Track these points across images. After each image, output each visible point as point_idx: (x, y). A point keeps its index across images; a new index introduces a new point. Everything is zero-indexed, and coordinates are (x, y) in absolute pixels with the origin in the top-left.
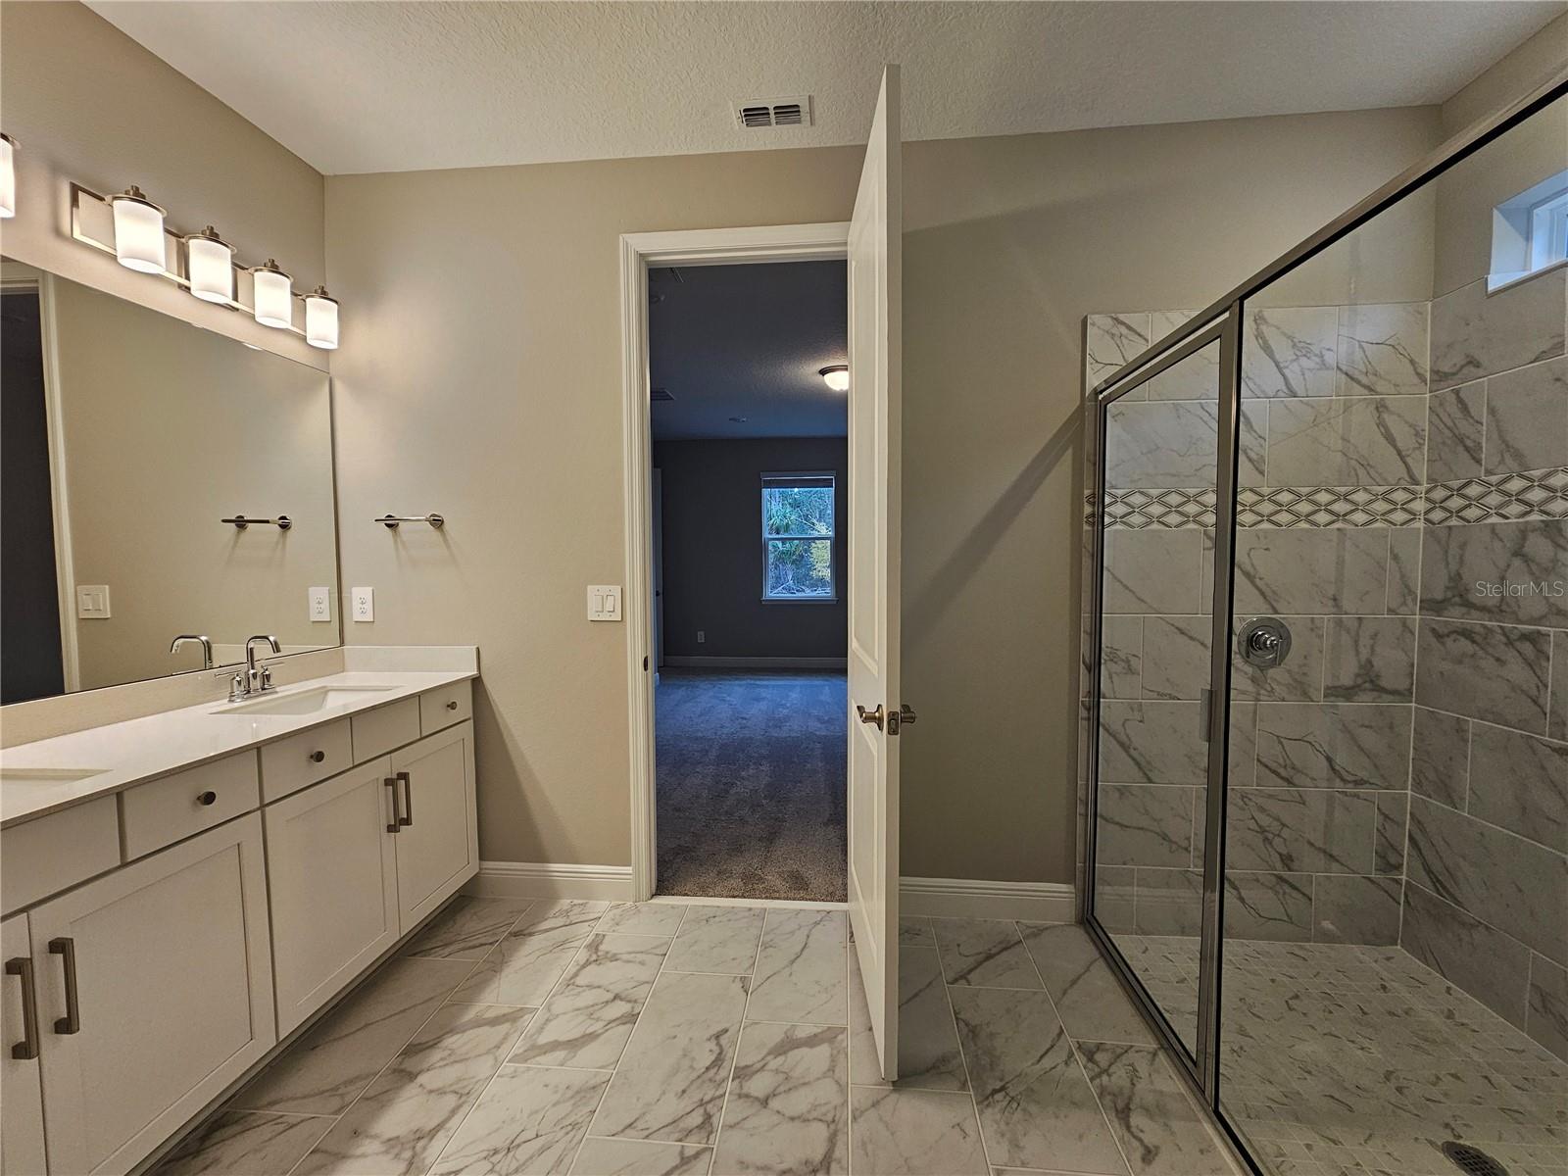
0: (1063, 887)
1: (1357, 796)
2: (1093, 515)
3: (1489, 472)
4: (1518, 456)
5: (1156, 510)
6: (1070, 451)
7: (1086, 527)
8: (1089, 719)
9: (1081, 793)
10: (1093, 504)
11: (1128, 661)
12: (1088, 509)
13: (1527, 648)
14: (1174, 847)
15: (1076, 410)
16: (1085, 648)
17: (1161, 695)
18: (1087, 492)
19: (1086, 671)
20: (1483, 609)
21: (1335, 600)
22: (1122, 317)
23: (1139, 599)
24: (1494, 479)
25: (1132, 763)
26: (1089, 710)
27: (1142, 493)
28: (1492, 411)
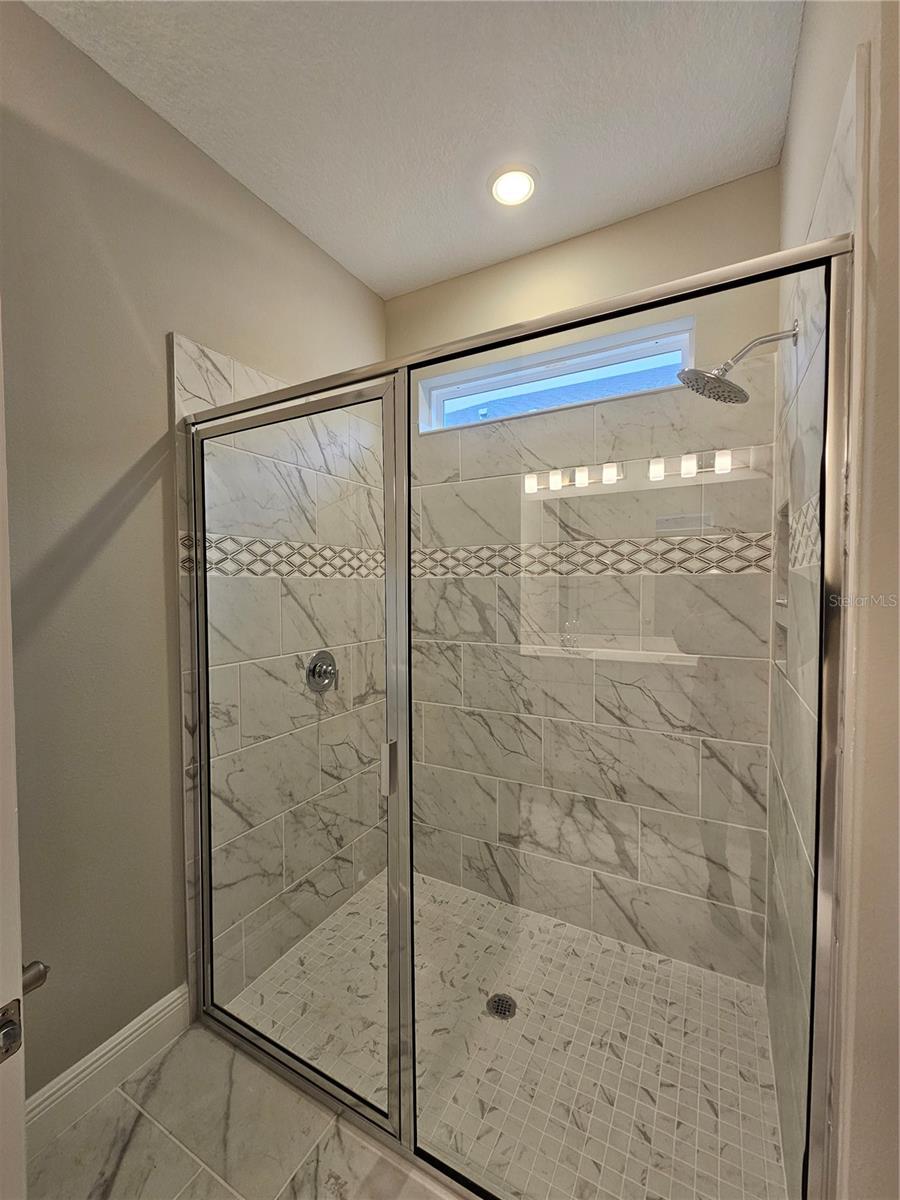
0: (175, 994)
1: (369, 772)
2: (189, 559)
3: (425, 546)
4: (439, 538)
5: (245, 557)
6: (159, 483)
7: (182, 573)
8: (195, 787)
9: (189, 874)
10: (189, 548)
11: (228, 713)
12: (183, 553)
13: (449, 654)
14: (272, 877)
15: (166, 435)
16: (186, 710)
17: (256, 738)
18: (181, 533)
19: (189, 736)
20: (426, 632)
21: (355, 632)
22: (206, 350)
23: (235, 647)
24: (428, 551)
25: (235, 814)
26: (193, 777)
27: (233, 540)
28: (424, 508)
